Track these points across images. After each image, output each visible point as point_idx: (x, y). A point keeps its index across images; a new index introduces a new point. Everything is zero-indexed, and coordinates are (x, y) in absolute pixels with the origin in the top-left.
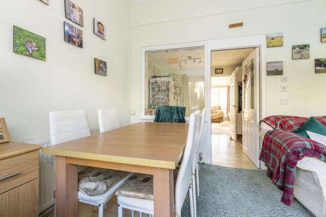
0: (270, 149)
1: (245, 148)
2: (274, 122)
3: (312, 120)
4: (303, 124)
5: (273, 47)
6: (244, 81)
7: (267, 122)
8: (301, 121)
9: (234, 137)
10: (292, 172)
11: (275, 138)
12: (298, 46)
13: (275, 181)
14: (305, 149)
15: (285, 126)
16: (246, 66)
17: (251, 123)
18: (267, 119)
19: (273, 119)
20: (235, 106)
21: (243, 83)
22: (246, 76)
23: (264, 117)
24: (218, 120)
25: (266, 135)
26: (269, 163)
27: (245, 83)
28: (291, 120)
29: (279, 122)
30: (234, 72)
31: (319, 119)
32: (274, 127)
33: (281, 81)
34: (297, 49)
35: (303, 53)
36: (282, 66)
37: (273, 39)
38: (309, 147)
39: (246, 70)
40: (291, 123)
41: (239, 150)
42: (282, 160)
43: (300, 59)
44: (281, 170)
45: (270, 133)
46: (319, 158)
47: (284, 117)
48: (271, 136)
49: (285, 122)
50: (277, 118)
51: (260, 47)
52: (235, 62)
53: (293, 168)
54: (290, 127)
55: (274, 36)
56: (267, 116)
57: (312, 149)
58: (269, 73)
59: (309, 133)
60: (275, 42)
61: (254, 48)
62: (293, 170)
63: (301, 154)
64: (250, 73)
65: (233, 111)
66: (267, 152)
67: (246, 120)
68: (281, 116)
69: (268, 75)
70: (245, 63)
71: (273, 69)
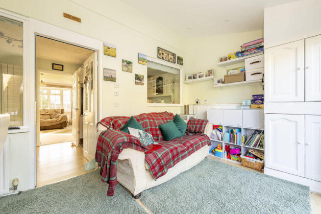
0: (102, 149)
1: (86, 152)
2: (108, 123)
3: (132, 119)
4: (127, 122)
5: (109, 55)
6: (85, 83)
7: (103, 123)
8: (126, 120)
9: (76, 143)
10: (114, 165)
11: (105, 138)
12: (126, 61)
13: (103, 178)
14: (124, 143)
15: (116, 126)
16: (87, 67)
17: (91, 126)
18: (103, 120)
19: (108, 120)
20: (77, 109)
21: (84, 85)
22: (86, 78)
23: (101, 119)
24: (60, 126)
25: (100, 136)
26: (101, 162)
27: (86, 85)
28: (120, 120)
29: (112, 122)
30: (76, 72)
31: (135, 117)
32: (108, 127)
33: (115, 87)
34: (125, 63)
35: (129, 67)
36: (115, 74)
37: (108, 48)
38: (126, 140)
39: (87, 72)
40: (120, 122)
41: (80, 155)
42: (109, 157)
43: (127, 71)
44: (108, 166)
45: (103, 133)
46: (131, 147)
47: (116, 118)
48: (103, 137)
49: (116, 122)
50: (111, 119)
51: (98, 52)
52: (77, 61)
53: (116, 162)
54: (119, 125)
55: (110, 47)
56: (104, 118)
57: (128, 142)
58: (106, 78)
59: (129, 128)
60: (110, 52)
61: (94, 51)
62: (115, 163)
63: (121, 148)
64: (90, 75)
65: (76, 114)
66: (100, 152)
67: (87, 123)
68: (114, 117)
69: (104, 80)
70: (86, 65)
71: (108, 75)
